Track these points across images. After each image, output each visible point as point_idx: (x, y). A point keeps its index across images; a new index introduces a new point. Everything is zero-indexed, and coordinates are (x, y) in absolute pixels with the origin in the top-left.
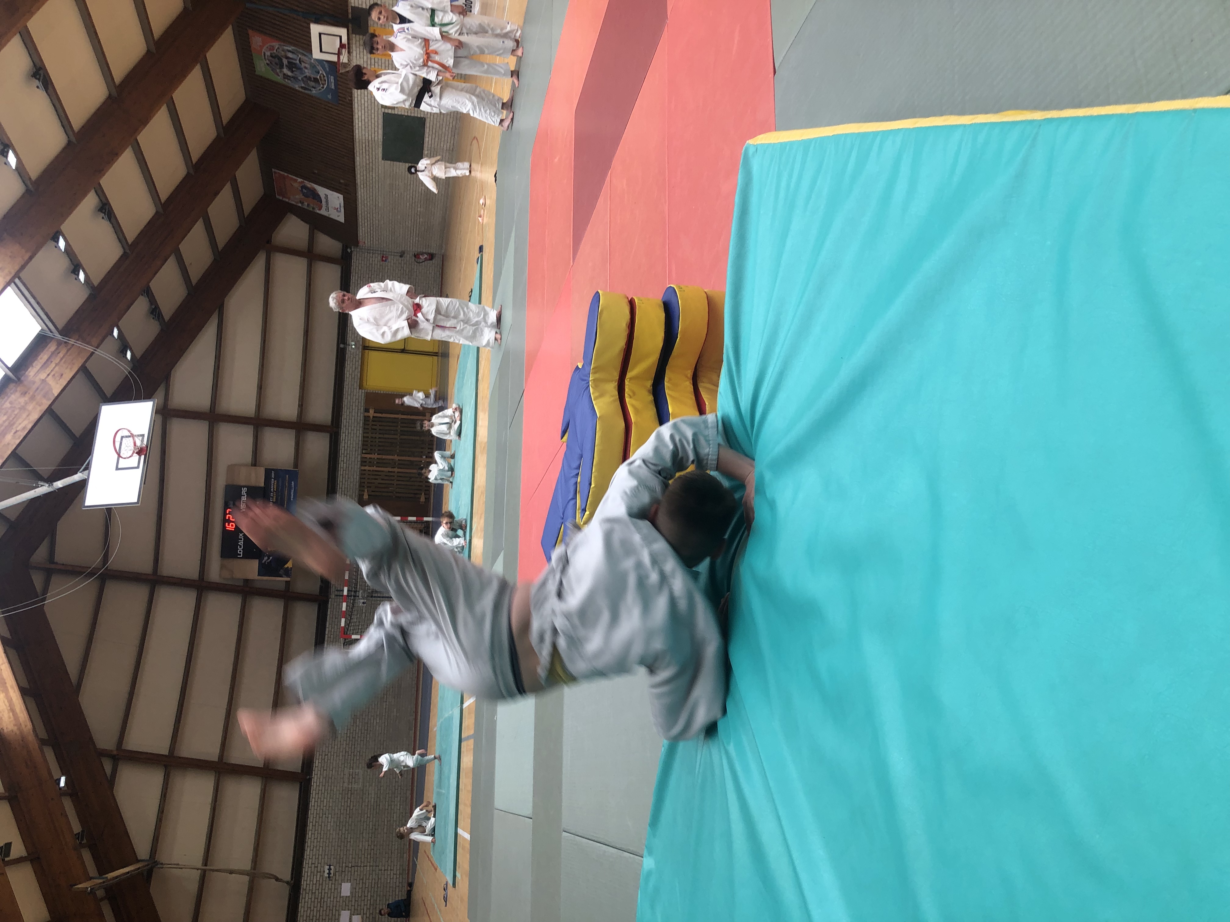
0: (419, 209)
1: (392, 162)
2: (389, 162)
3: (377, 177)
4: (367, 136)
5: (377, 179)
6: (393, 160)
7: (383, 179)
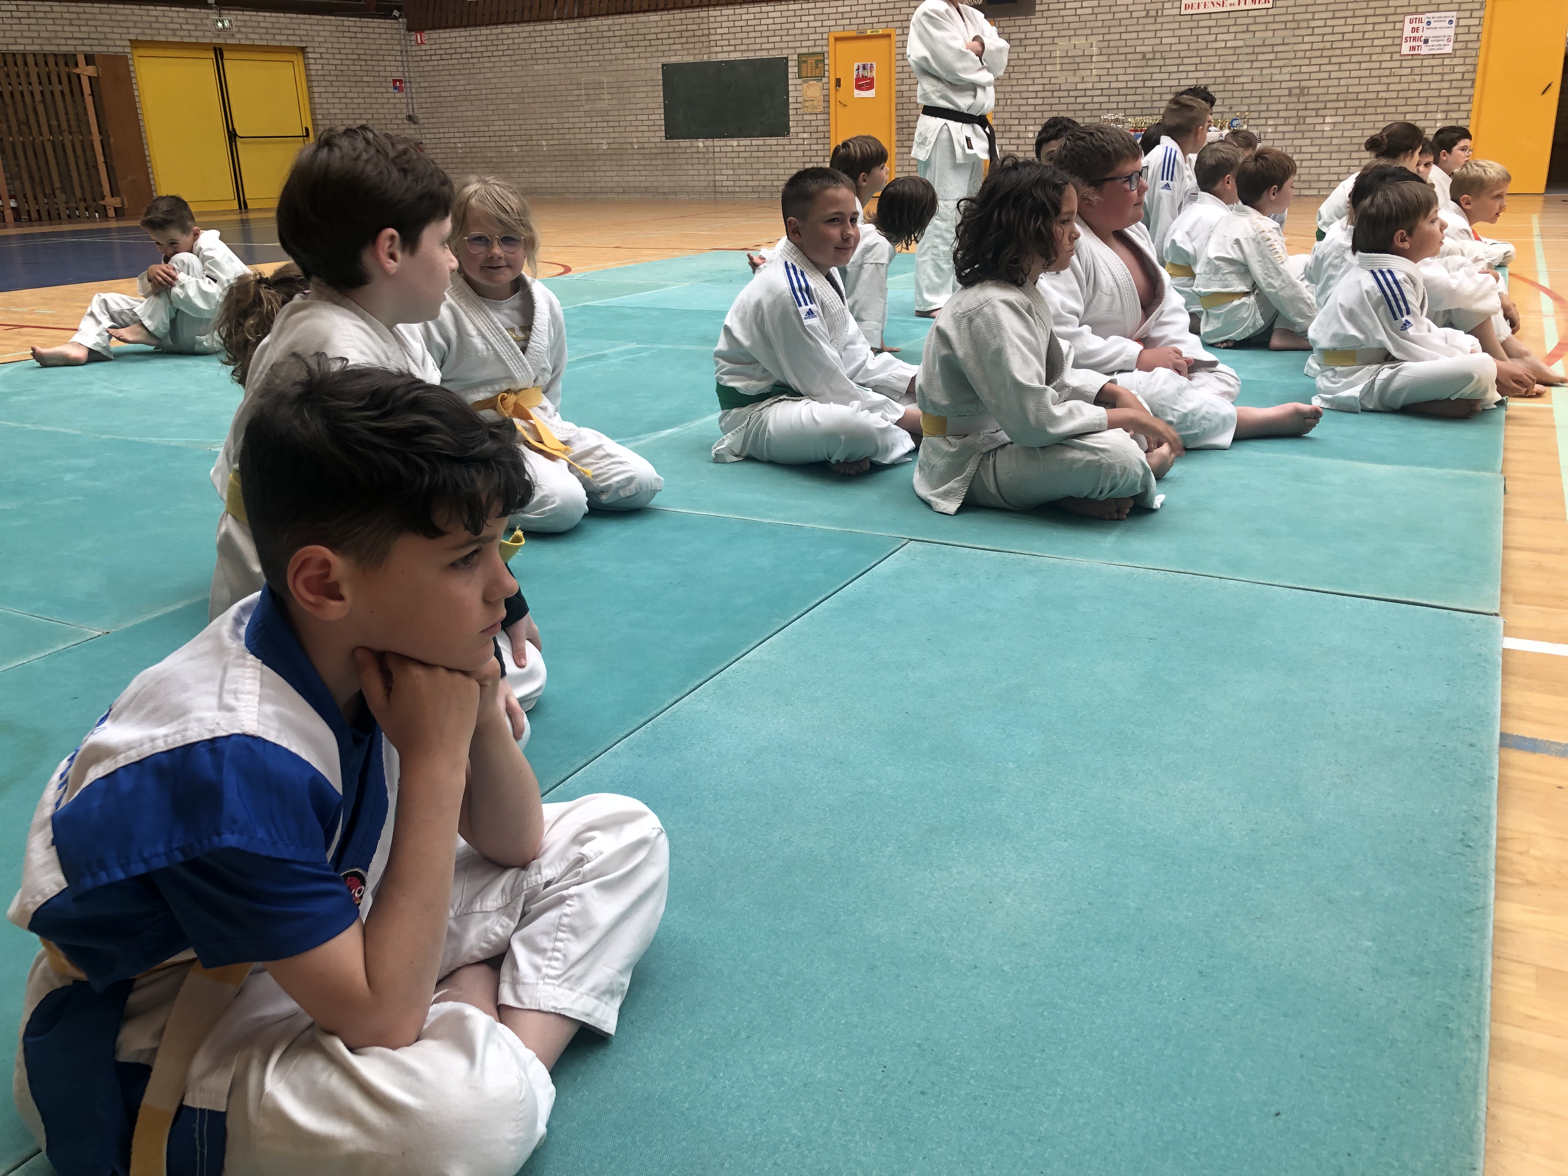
0: (544, 143)
1: (661, 83)
2: (661, 77)
3: (614, 57)
4: (719, 31)
5: (607, 57)
6: (665, 85)
7: (610, 68)
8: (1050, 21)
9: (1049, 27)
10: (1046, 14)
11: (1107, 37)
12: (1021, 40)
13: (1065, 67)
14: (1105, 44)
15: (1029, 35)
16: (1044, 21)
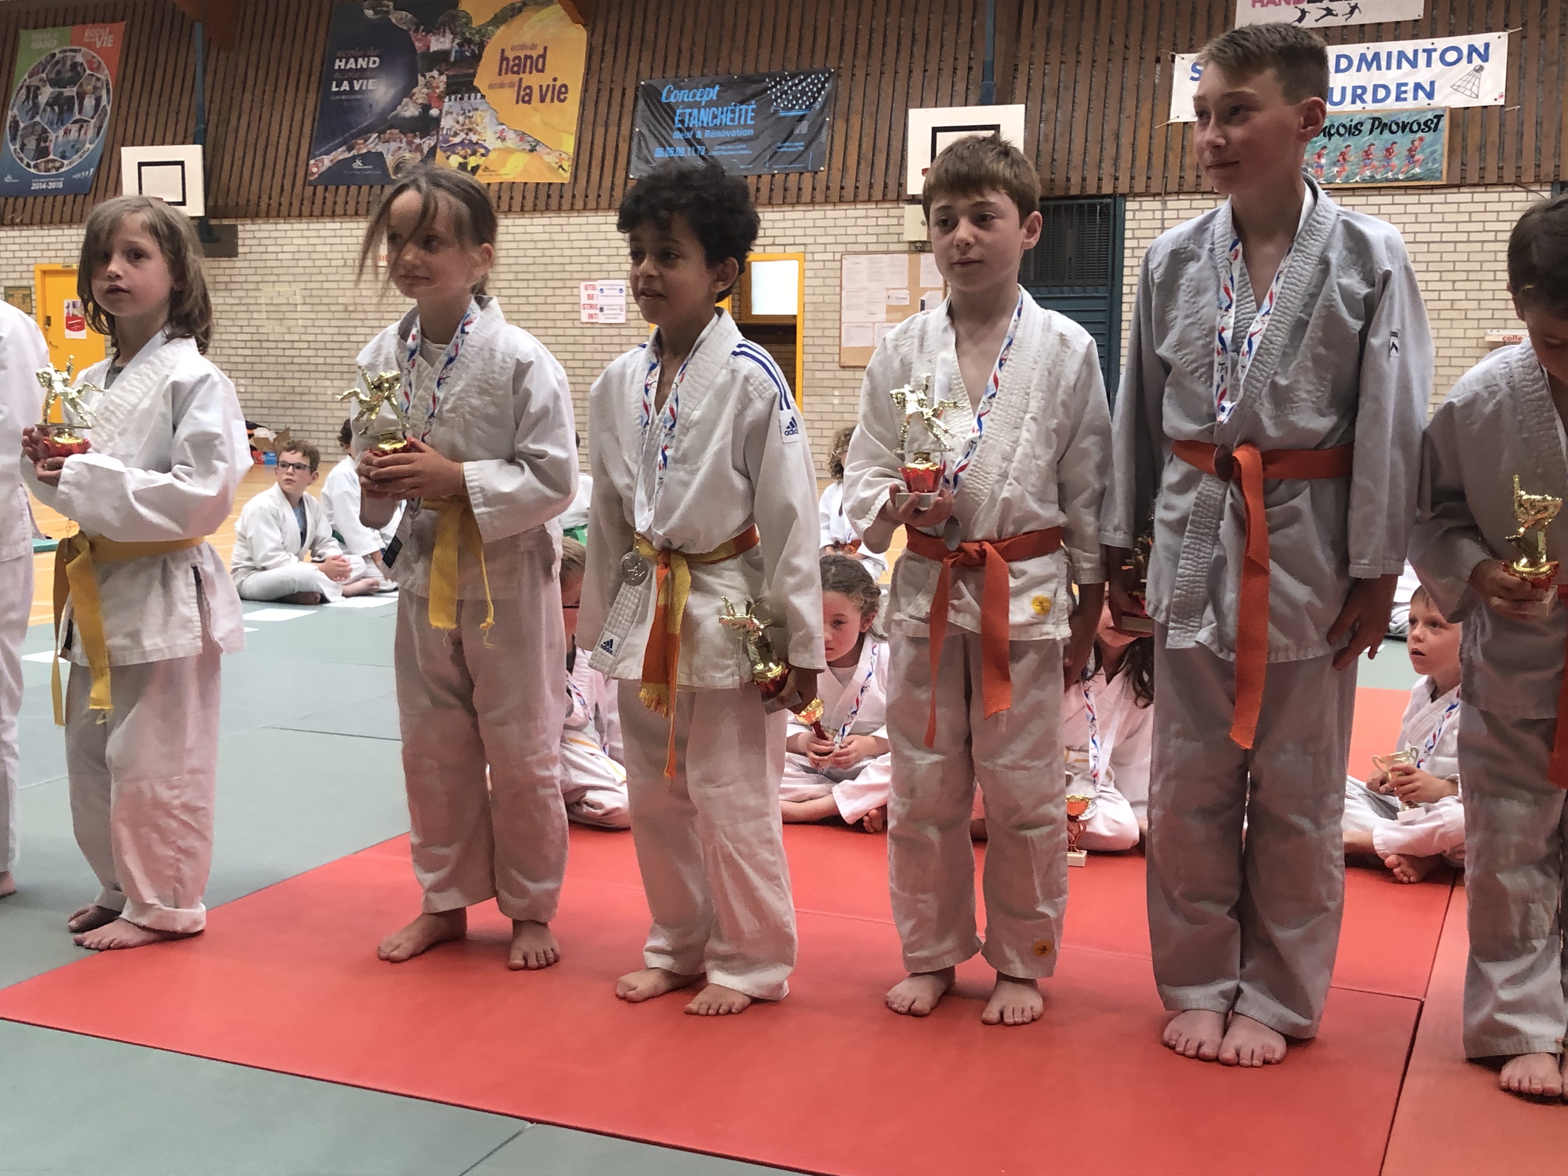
8: (254, 264)
9: (252, 271)
10: (249, 257)
11: (309, 285)
12: (226, 283)
13: (272, 315)
14: (308, 293)
15: (234, 279)
16: (246, 264)
